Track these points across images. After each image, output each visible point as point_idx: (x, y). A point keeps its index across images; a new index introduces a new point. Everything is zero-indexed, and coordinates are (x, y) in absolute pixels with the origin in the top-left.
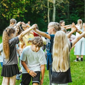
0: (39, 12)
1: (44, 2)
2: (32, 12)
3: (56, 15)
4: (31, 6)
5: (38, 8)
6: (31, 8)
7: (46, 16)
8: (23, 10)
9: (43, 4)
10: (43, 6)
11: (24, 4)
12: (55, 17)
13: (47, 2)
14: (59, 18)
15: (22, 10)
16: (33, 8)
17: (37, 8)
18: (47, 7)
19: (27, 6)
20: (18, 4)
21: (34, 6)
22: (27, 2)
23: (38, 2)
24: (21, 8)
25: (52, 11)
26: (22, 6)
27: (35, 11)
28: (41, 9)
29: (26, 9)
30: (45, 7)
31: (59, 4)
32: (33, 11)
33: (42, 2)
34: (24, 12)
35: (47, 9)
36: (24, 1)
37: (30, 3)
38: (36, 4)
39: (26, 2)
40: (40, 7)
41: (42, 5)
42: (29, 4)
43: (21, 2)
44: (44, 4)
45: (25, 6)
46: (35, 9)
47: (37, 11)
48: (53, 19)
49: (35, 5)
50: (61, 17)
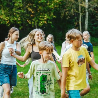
0: (69, 17)
1: (75, 6)
2: (62, 18)
3: (89, 21)
4: (61, 11)
5: (68, 14)
6: (60, 14)
7: (77, 22)
8: (51, 16)
9: (73, 8)
10: (74, 11)
11: (52, 8)
12: (87, 23)
13: (78, 6)
14: (92, 24)
15: (49, 16)
16: (63, 13)
17: (66, 13)
18: (79, 12)
19: (55, 10)
20: (45, 8)
21: (63, 11)
22: (56, 6)
23: (68, 6)
24: (48, 13)
25: (84, 17)
26: (50, 11)
27: (64, 16)
28: (72, 14)
29: (54, 15)
30: (77, 12)
31: (92, 8)
32: (63, 16)
33: (73, 6)
34: (52, 18)
35: (79, 14)
36: (53, 5)
37: (59, 7)
38: (66, 8)
39: (54, 7)
40: (71, 12)
41: (72, 10)
42: (58, 9)
43: (49, 6)
44: (75, 9)
45: (53, 11)
46: (65, 14)
47: (67, 17)
48: (85, 26)
49: (65, 10)
50: (95, 24)
